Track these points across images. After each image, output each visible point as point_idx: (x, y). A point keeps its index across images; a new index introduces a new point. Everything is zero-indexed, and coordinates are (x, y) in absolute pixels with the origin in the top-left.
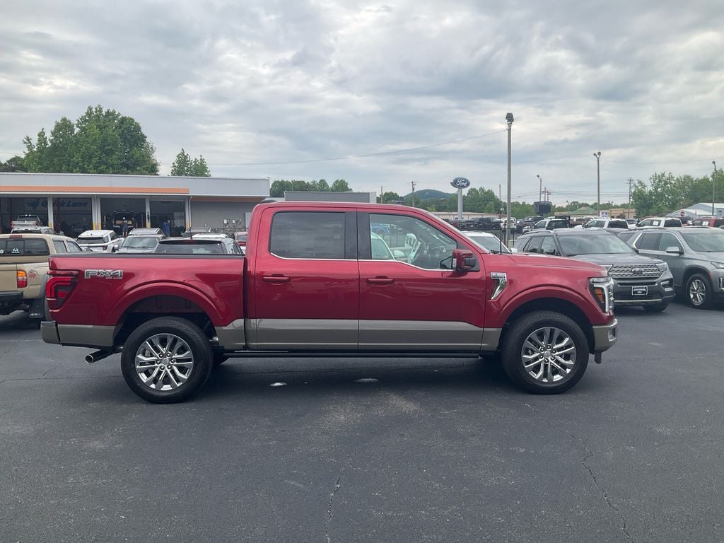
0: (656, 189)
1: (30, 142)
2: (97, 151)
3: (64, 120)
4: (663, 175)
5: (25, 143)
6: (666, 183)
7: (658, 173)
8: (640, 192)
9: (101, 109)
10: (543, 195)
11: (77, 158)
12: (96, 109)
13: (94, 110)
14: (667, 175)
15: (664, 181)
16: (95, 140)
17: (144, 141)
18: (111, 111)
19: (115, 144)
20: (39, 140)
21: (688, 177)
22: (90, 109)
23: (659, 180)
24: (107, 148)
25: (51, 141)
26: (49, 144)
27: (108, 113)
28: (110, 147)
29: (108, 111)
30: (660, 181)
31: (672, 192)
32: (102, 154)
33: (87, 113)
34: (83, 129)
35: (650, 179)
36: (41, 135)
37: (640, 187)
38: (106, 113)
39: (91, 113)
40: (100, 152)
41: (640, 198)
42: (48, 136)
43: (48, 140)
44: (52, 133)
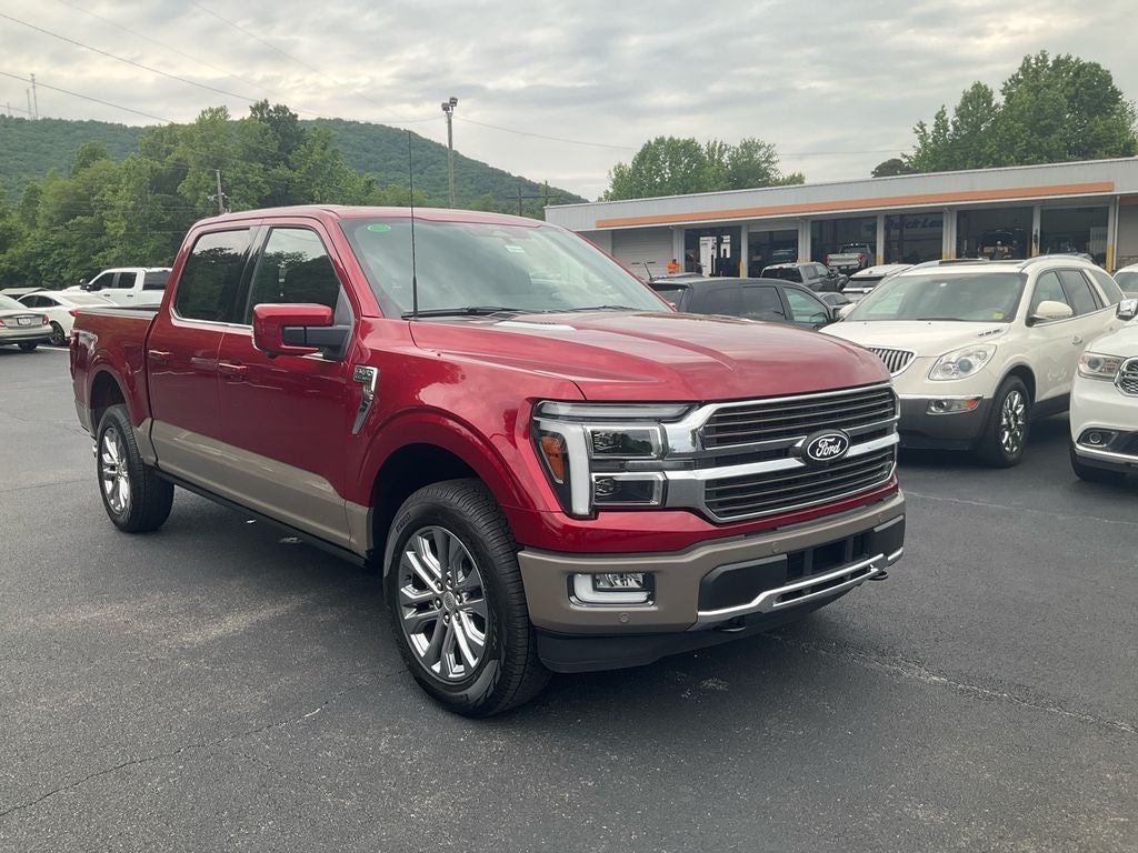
1: (924, 130)
2: (1024, 132)
3: (977, 86)
5: (917, 132)
9: (1045, 57)
11: (991, 146)
12: (1037, 59)
13: (1033, 61)
16: (1023, 113)
17: (1116, 101)
18: (1063, 57)
19: (1058, 114)
20: (936, 125)
22: (1027, 60)
24: (1042, 123)
25: (954, 123)
26: (951, 128)
27: (1058, 62)
28: (1047, 121)
29: (1058, 57)
32: (1032, 135)
33: (1022, 69)
34: (1010, 97)
36: (940, 116)
38: (1054, 62)
39: (1029, 66)
40: (1029, 133)
42: (951, 116)
43: (949, 124)
44: (957, 110)
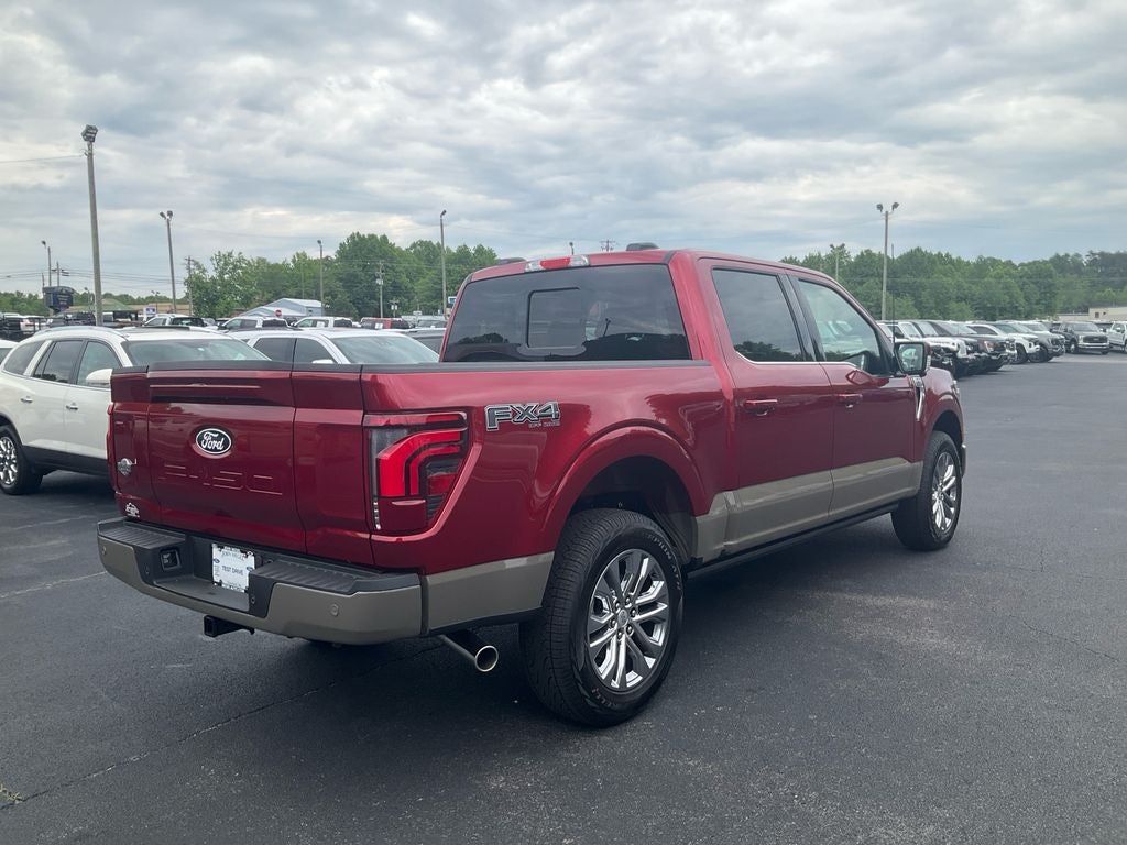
0: (222, 274)
4: (230, 255)
6: (235, 268)
7: (223, 252)
8: (198, 278)
10: (54, 277)
14: (235, 255)
15: (233, 264)
21: (264, 260)
23: (224, 261)
30: (226, 264)
31: (243, 282)
35: (212, 259)
37: (197, 272)
41: (199, 288)
